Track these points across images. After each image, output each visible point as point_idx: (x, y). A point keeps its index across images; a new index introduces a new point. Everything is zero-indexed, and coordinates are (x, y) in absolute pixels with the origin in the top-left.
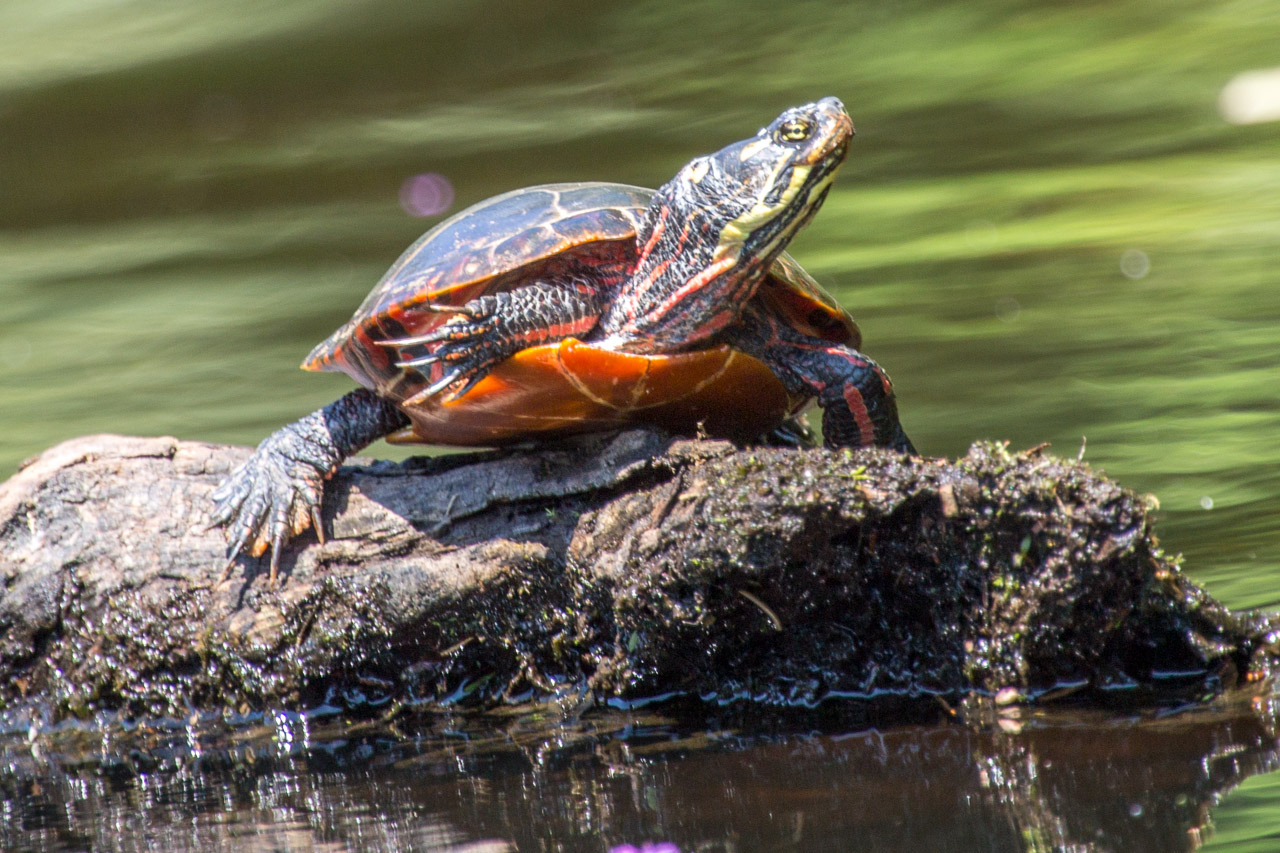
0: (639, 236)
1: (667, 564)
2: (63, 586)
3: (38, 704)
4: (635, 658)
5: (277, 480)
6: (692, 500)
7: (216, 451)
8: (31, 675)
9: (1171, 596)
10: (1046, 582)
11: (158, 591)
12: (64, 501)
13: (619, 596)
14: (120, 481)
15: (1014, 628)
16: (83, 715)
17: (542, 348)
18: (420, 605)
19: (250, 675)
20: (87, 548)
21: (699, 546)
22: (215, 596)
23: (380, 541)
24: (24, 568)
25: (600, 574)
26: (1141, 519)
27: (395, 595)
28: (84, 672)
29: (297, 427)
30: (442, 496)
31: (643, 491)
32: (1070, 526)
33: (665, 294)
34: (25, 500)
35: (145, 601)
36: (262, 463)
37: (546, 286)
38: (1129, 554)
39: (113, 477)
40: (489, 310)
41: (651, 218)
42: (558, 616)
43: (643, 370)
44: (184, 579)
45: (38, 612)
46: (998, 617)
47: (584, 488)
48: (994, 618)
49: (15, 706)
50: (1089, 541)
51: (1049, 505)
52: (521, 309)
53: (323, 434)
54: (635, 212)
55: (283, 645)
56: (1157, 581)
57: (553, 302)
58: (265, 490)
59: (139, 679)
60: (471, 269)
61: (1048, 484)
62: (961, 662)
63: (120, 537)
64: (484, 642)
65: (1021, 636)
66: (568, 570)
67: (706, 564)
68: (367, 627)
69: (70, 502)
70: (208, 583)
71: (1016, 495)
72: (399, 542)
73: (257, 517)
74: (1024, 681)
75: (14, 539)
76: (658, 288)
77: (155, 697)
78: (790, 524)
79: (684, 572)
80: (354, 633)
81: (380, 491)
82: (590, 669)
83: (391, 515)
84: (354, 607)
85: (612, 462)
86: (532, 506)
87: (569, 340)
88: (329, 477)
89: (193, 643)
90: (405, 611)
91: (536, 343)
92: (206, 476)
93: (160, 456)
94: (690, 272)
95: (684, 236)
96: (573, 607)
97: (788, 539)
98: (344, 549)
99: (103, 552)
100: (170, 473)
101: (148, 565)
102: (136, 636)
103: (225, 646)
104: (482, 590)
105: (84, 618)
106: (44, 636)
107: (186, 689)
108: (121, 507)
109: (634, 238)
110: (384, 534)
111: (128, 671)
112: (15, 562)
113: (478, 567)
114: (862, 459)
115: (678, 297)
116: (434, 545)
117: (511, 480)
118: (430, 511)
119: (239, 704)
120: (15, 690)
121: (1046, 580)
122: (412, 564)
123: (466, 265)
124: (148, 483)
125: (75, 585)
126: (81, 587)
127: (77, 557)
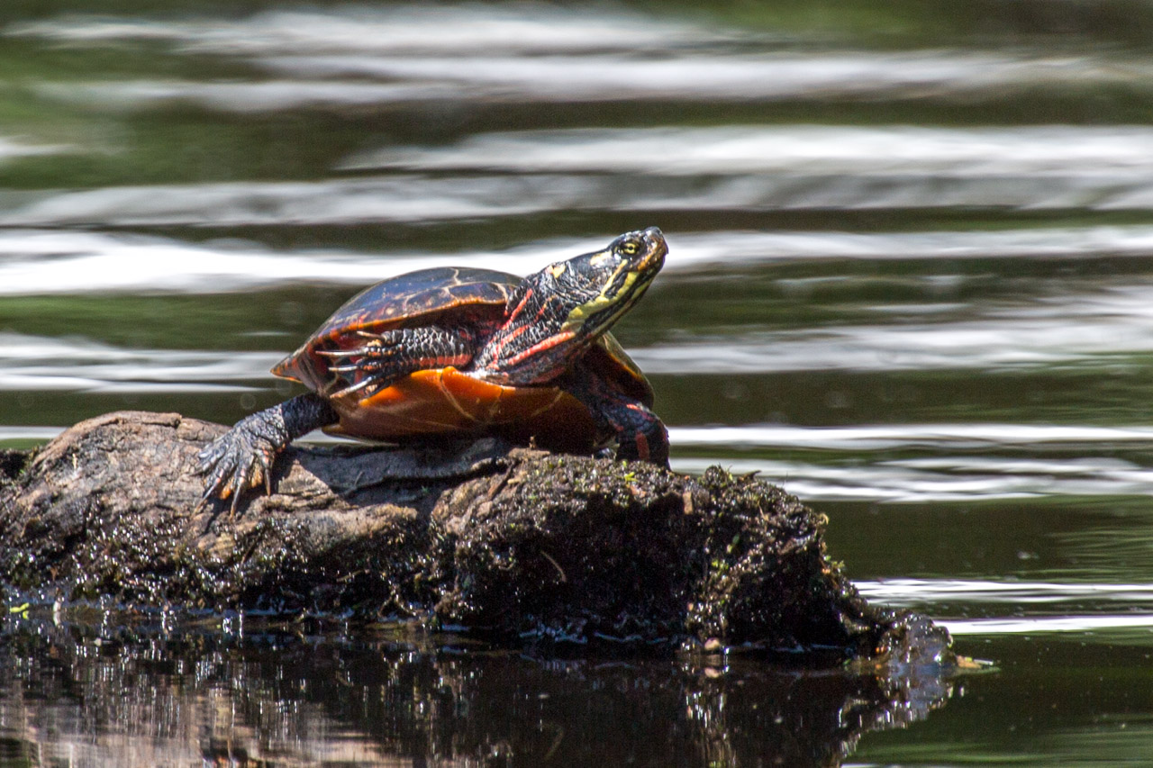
0: (508, 303)
1: (493, 526)
2: (90, 506)
3: (63, 586)
4: (467, 593)
5: (244, 448)
6: (516, 484)
7: (207, 426)
8: (61, 565)
9: (831, 587)
10: (746, 566)
11: (153, 516)
12: (99, 448)
13: (459, 546)
14: (139, 439)
15: (721, 597)
16: (92, 596)
17: (431, 371)
18: (328, 543)
19: (207, 579)
20: (110, 481)
21: (515, 515)
22: (191, 523)
23: (308, 498)
24: (66, 491)
25: (449, 530)
26: (815, 529)
27: (312, 535)
28: (96, 566)
29: (263, 414)
30: (354, 471)
31: (486, 477)
32: (766, 528)
33: (522, 347)
34: (73, 445)
35: (144, 522)
36: (235, 436)
37: (439, 329)
38: (803, 552)
39: (134, 436)
40: (397, 340)
41: (518, 293)
42: (420, 560)
43: (498, 396)
44: (172, 509)
45: (70, 521)
46: (712, 587)
47: (449, 474)
48: (709, 588)
49: (47, 585)
50: (777, 540)
51: (754, 512)
52: (419, 342)
53: (279, 421)
54: (507, 288)
55: (231, 561)
56: (822, 574)
57: (442, 341)
58: (235, 454)
59: (132, 575)
60: (390, 311)
61: (755, 498)
62: (685, 616)
63: (133, 476)
64: (369, 574)
65: (726, 602)
66: (430, 529)
67: (519, 529)
68: (291, 555)
69: (102, 449)
70: (188, 514)
71: (733, 503)
72: (321, 500)
73: (226, 472)
74: (724, 634)
75: (62, 471)
76: (517, 342)
77: (142, 588)
78: (579, 505)
79: (504, 533)
80: (281, 558)
81: (314, 465)
82: (437, 598)
83: (318, 481)
84: (284, 540)
85: (470, 458)
86: (412, 484)
87: (450, 368)
88: (280, 450)
89: (172, 554)
90: (318, 546)
91: (426, 367)
92: (197, 442)
93: (168, 425)
94: (542, 336)
95: (542, 311)
96: (431, 555)
97: (575, 514)
98: (283, 500)
99: (120, 486)
100: (173, 437)
101: (149, 497)
102: (134, 545)
103: (193, 557)
104: (371, 537)
105: (101, 529)
106: (74, 538)
107: (163, 585)
108: (136, 456)
109: (504, 304)
110: (311, 494)
111: (126, 568)
112: (60, 486)
113: (370, 521)
114: (634, 467)
115: (531, 352)
116: (344, 504)
117: (401, 464)
118: (344, 481)
119: (198, 599)
120: (48, 574)
121: (746, 564)
122: (327, 515)
123: (386, 308)
124: (157, 442)
125: (98, 506)
126: (102, 507)
127: (102, 487)
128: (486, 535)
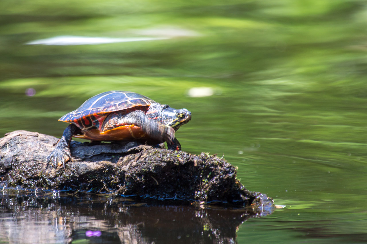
1: (137, 169)
2: (13, 160)
3: (5, 182)
4: (128, 187)
6: (144, 157)
7: (46, 136)
8: (4, 176)
9: (238, 187)
10: (214, 181)
11: (32, 163)
12: (15, 143)
13: (126, 175)
14: (27, 140)
15: (206, 190)
16: (14, 186)
18: (85, 171)
19: (49, 182)
20: (18, 153)
21: (144, 166)
22: (43, 165)
24: (5, 155)
25: (123, 170)
26: (234, 171)
27: (80, 169)
28: (15, 177)
30: (92, 150)
31: (133, 154)
32: (220, 171)
34: (7, 142)
35: (29, 165)
38: (231, 178)
39: (25, 139)
42: (113, 177)
44: (38, 161)
45: (7, 164)
46: (203, 187)
47: (121, 152)
50: (223, 174)
51: (216, 166)
54: (146, 101)
55: (56, 176)
56: (236, 184)
59: (26, 180)
60: (114, 108)
61: (216, 162)
62: (194, 195)
63: (25, 151)
64: (97, 180)
67: (145, 170)
68: (74, 175)
70: (42, 162)
71: (210, 164)
74: (206, 200)
75: (4, 149)
77: (29, 184)
78: (164, 164)
79: (140, 171)
80: (71, 176)
82: (118, 188)
84: (71, 170)
85: (127, 148)
86: (110, 155)
89: (38, 174)
90: (82, 172)
92: (44, 141)
93: (35, 136)
96: (116, 175)
97: (163, 167)
99: (22, 154)
100: (37, 139)
101: (30, 158)
102: (27, 171)
103: (45, 175)
104: (98, 170)
105: (16, 167)
106: (8, 169)
107: (35, 183)
108: (26, 145)
111: (24, 178)
112: (3, 154)
113: (97, 165)
114: (179, 153)
117: (106, 149)
118: (89, 153)
119: (46, 187)
122: (84, 163)
123: (112, 107)
124: (32, 141)
125: (15, 160)
126: (16, 160)
127: (16, 154)
128: (135, 172)
